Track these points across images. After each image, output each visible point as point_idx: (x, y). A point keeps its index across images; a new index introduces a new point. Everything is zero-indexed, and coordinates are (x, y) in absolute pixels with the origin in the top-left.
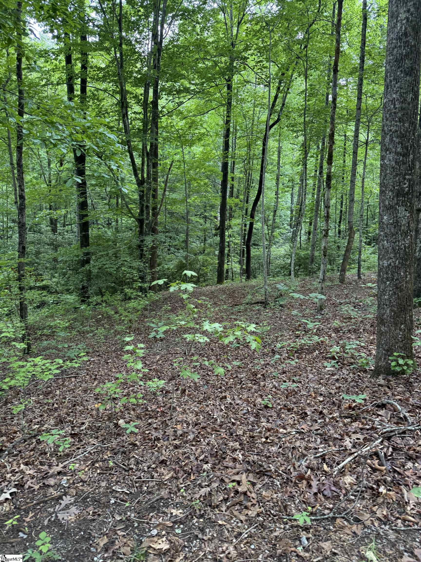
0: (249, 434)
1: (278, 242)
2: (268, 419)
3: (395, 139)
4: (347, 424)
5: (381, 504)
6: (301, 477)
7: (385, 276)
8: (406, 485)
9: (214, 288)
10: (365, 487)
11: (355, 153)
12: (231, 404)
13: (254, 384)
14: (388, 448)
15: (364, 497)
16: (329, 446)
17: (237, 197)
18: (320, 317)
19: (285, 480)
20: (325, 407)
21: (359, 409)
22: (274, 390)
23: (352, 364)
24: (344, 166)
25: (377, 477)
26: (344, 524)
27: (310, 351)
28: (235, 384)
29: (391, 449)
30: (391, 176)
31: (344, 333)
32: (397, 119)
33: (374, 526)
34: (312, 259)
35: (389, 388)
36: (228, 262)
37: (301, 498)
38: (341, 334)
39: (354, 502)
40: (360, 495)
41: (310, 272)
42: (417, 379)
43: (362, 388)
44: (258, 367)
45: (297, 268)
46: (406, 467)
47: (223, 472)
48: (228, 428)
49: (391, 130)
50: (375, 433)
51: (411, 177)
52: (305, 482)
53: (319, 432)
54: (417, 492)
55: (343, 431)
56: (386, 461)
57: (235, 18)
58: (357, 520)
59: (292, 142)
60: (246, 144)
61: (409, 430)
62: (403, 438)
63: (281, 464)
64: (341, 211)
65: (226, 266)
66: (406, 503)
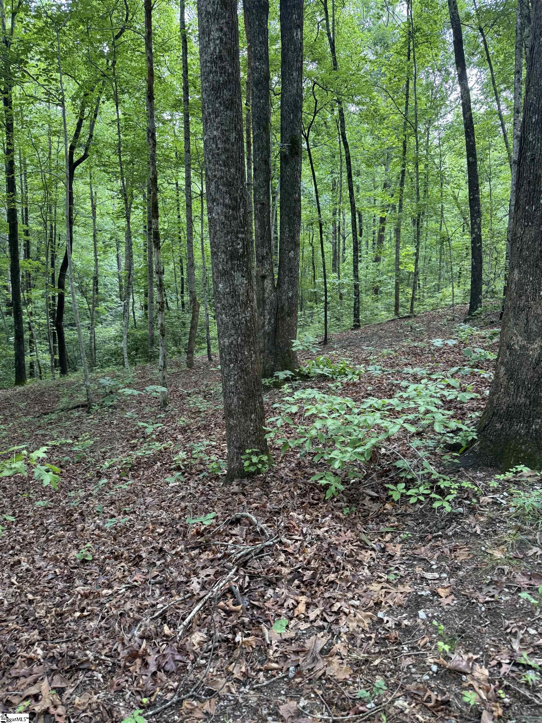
0: (55, 611)
1: (105, 320)
2: (85, 579)
3: (221, 187)
4: (195, 557)
5: (239, 658)
6: (133, 656)
7: (228, 358)
8: (267, 621)
9: (10, 392)
10: (219, 641)
11: (189, 206)
12: (28, 570)
13: (68, 530)
14: (244, 578)
15: (217, 655)
16: (171, 597)
17: (38, 259)
18: (163, 416)
19: (109, 668)
20: (167, 540)
21: (209, 532)
22: (97, 532)
23: (201, 471)
24: (179, 223)
25: (232, 621)
26: (192, 705)
27: (150, 464)
28: (38, 537)
29: (247, 579)
30: (222, 234)
31: (192, 432)
32: (221, 162)
33: (232, 693)
34: (153, 341)
35: (244, 495)
36: (31, 352)
37: (134, 688)
38: (190, 434)
39: (206, 667)
40: (213, 654)
41: (151, 357)
42: (274, 476)
43: (213, 502)
44: (74, 504)
45: (133, 353)
46: (266, 598)
47: (10, 687)
48: (21, 610)
49: (215, 176)
50: (228, 561)
51: (244, 236)
52: (138, 661)
53: (158, 578)
54: (279, 626)
55: (190, 569)
56: (242, 596)
57: (7, 5)
58: (210, 693)
59: (109, 187)
60: (41, 185)
61: (267, 546)
62: (260, 559)
63: (103, 645)
64: (182, 279)
65: (28, 359)
66: (268, 644)
